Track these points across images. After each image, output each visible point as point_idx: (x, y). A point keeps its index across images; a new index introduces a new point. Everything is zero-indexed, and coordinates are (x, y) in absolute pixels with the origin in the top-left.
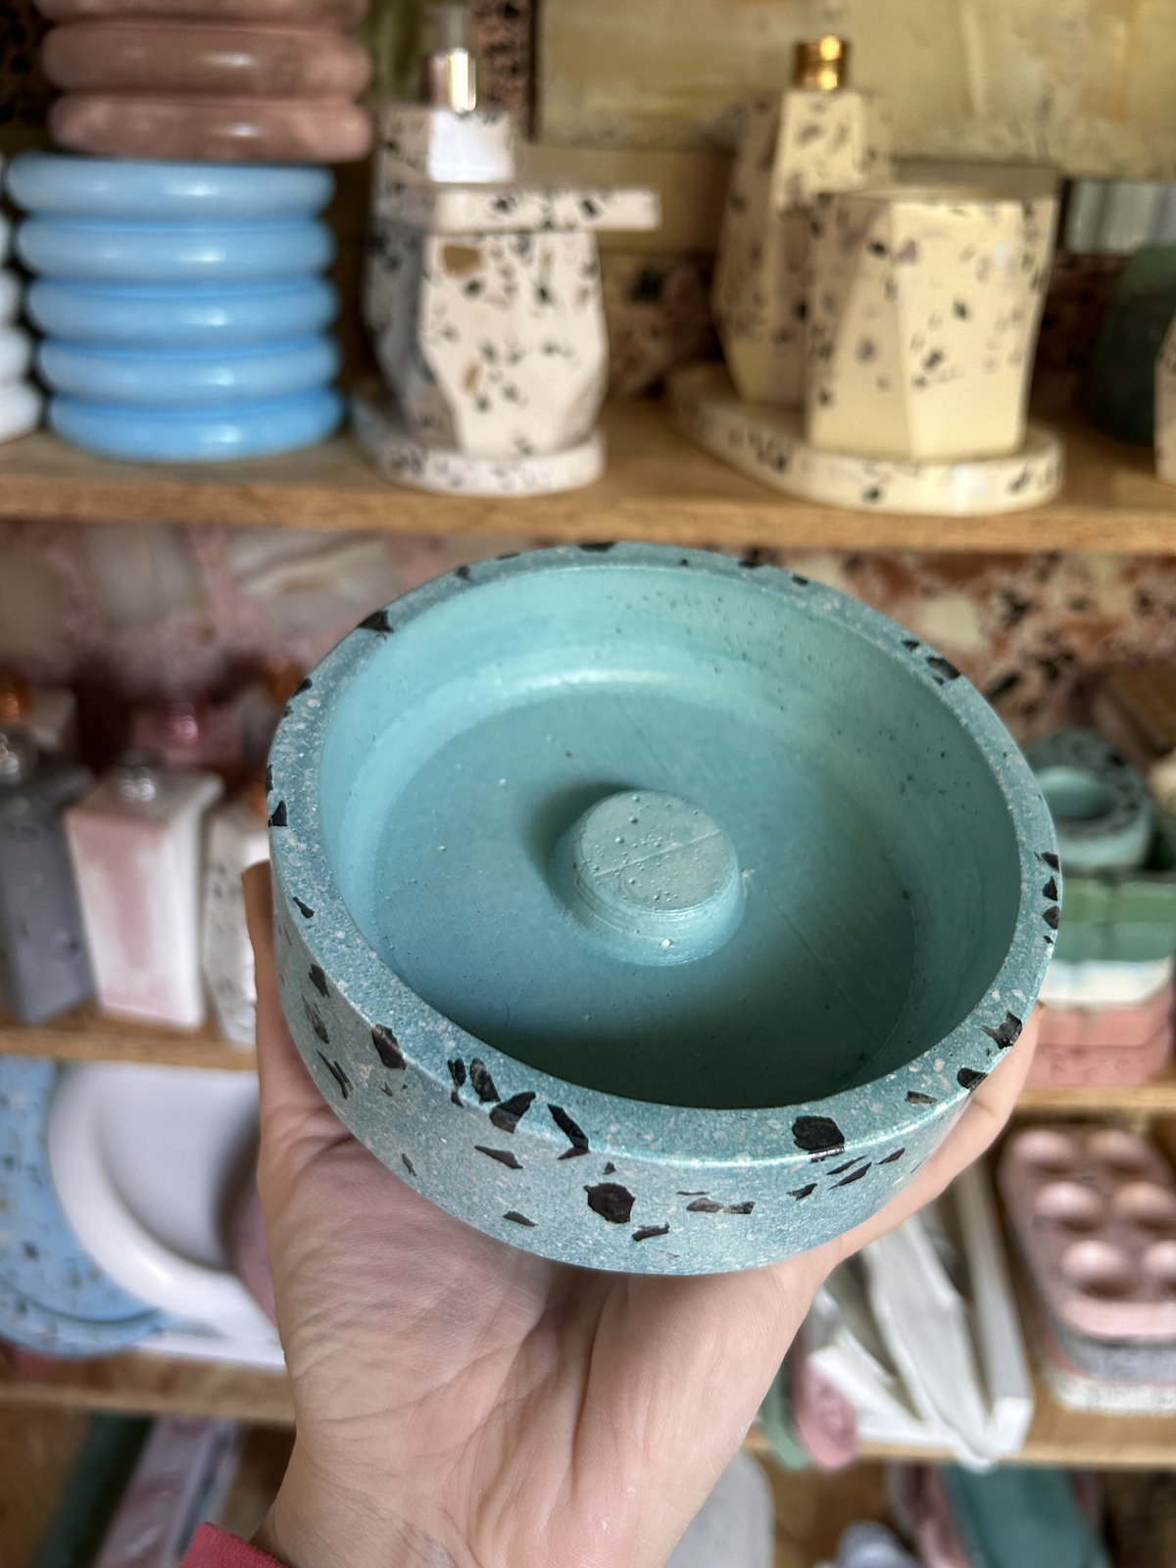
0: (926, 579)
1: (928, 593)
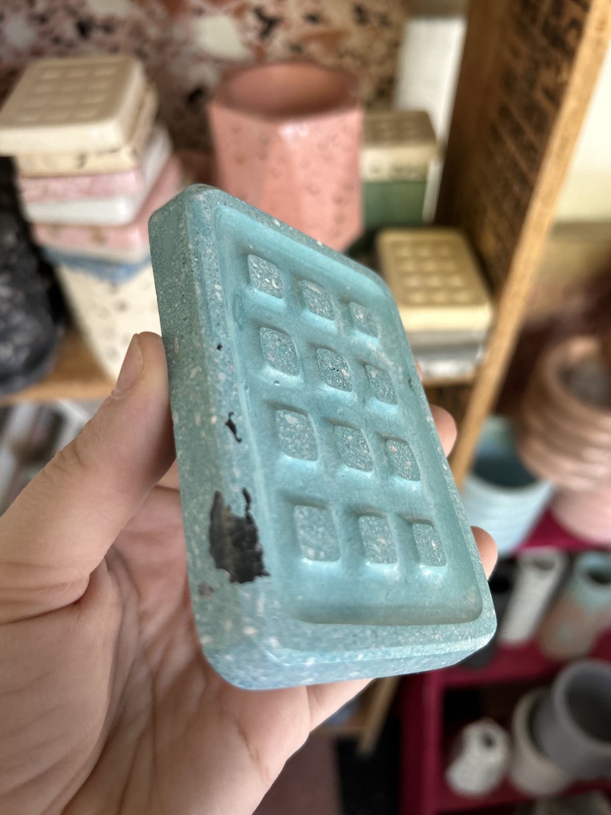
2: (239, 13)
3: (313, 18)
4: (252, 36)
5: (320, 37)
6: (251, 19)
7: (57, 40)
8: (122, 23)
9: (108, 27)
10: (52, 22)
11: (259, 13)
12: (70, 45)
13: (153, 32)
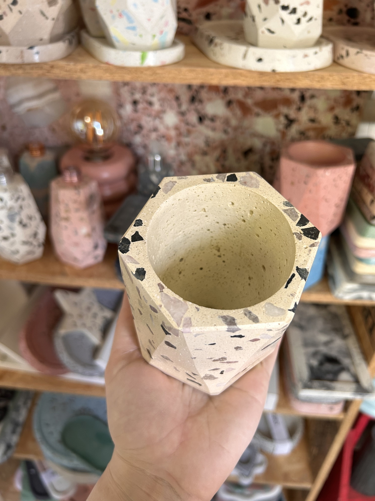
2: (277, 116)
3: (312, 121)
4: (281, 127)
5: (315, 129)
6: (282, 119)
7: (187, 124)
8: (219, 118)
9: (213, 119)
10: (187, 116)
11: (287, 117)
12: (194, 126)
13: (234, 122)
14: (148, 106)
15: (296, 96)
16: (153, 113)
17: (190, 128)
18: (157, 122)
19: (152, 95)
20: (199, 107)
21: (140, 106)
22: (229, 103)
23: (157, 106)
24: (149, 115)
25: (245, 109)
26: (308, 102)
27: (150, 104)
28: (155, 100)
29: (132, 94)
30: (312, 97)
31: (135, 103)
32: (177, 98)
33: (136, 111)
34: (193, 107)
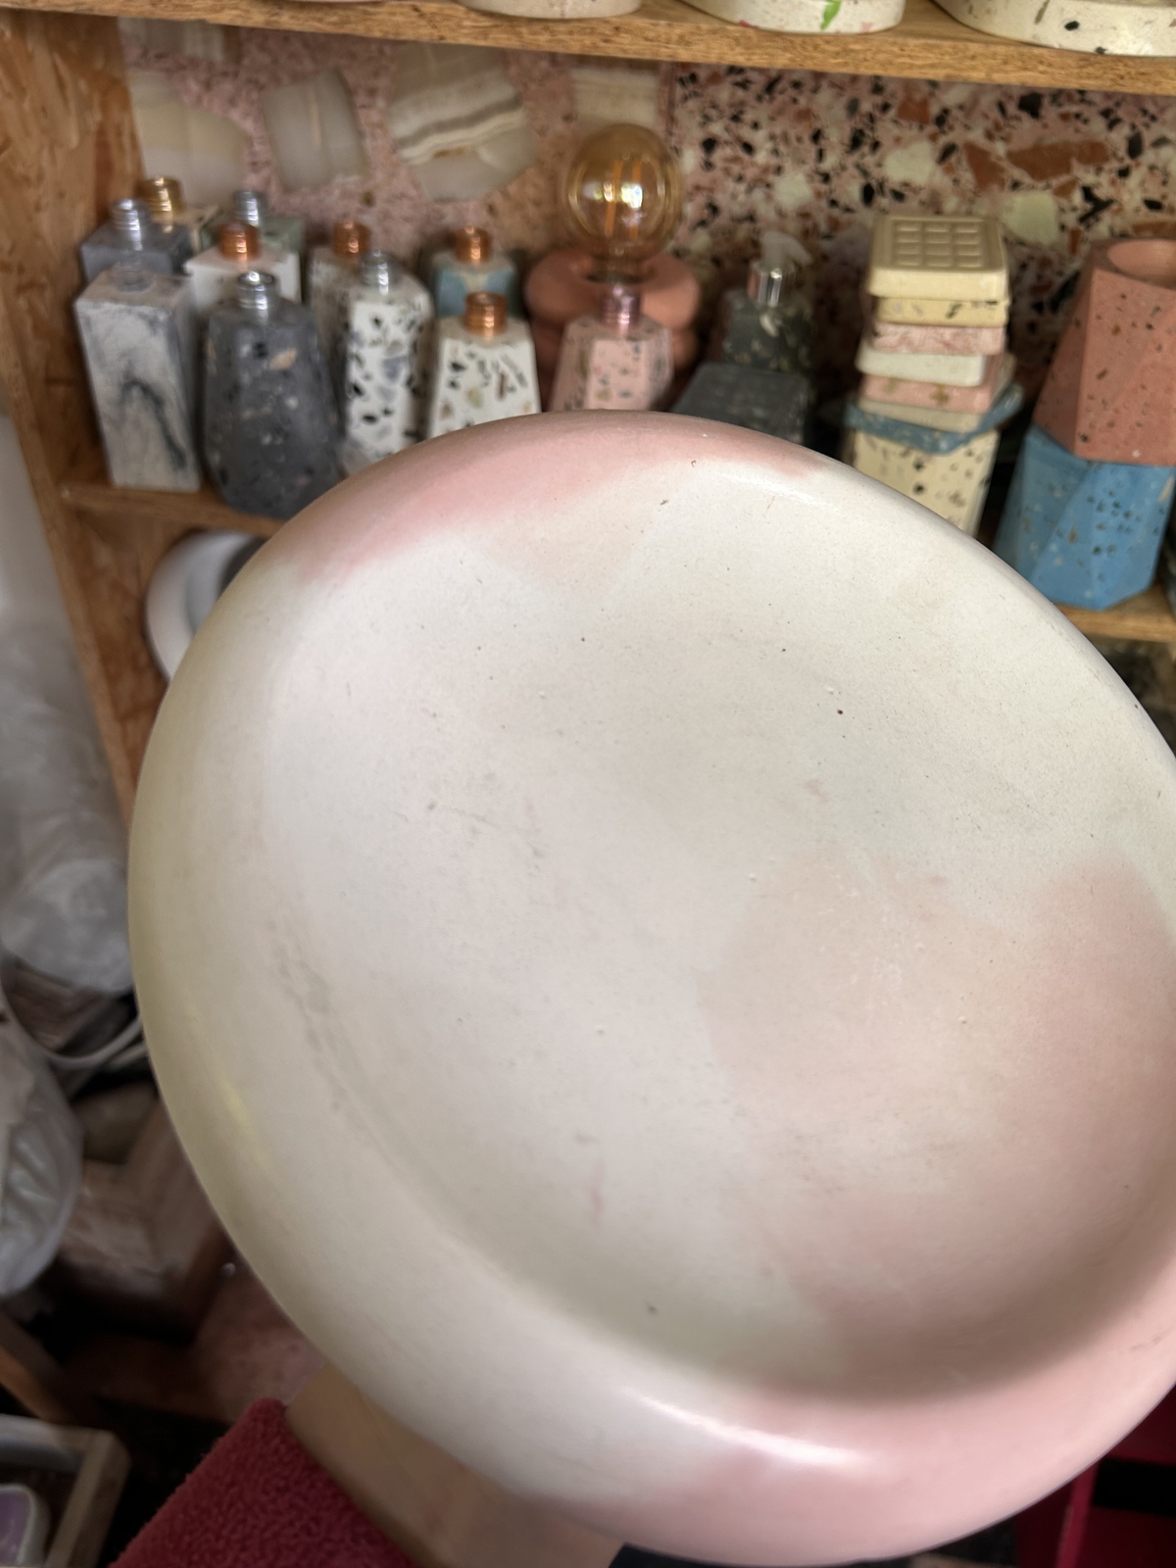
0: (1017, 173)
1: (1016, 185)
2: (1063, 191)
3: (1153, 205)
4: (1071, 220)
6: (1077, 198)
7: (833, 203)
8: (916, 191)
9: (900, 193)
10: (835, 181)
11: (1088, 194)
12: (848, 210)
14: (741, 153)
15: (1119, 138)
16: (751, 173)
17: (836, 212)
18: (758, 194)
19: (756, 126)
20: (869, 160)
21: (719, 155)
22: (946, 154)
23: (762, 157)
24: (740, 179)
25: (986, 171)
26: (1149, 156)
27: (748, 148)
28: (759, 138)
29: (707, 119)
30: (1161, 142)
31: (709, 145)
32: (817, 136)
33: (708, 165)
34: (855, 157)
